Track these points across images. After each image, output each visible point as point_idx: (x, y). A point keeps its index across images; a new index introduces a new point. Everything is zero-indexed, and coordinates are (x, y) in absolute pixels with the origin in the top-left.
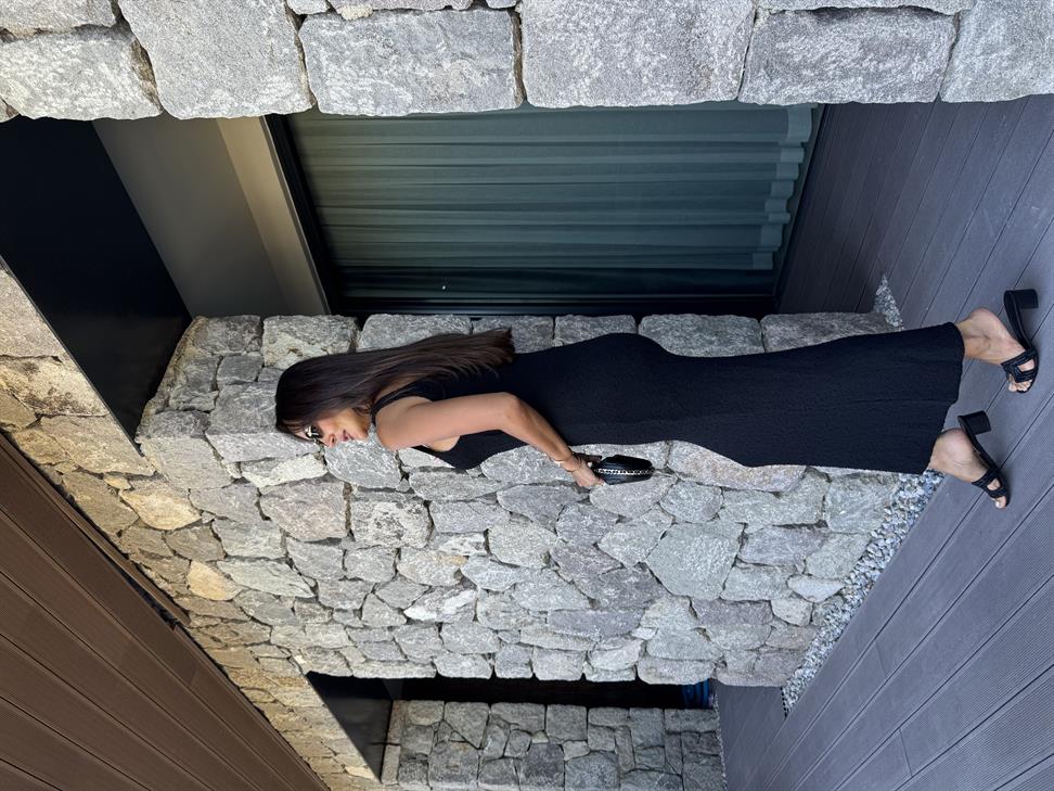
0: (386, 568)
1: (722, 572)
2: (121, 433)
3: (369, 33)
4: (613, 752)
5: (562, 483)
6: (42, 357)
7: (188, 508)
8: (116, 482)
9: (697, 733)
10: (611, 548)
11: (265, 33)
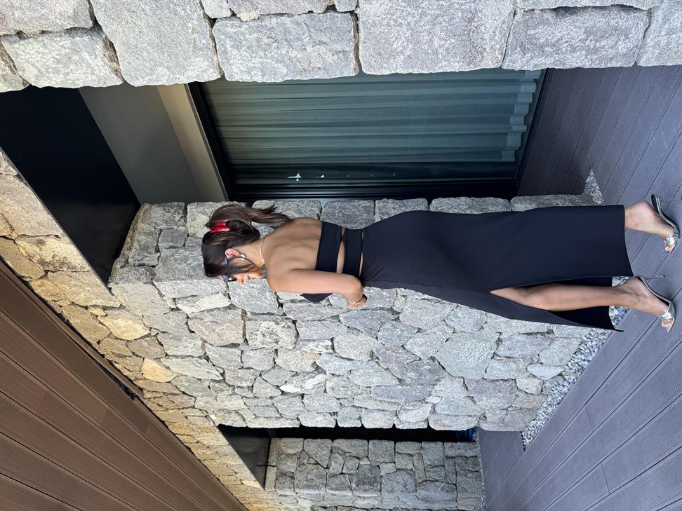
0: (269, 361)
1: (485, 362)
2: (98, 281)
3: (259, 29)
4: (412, 470)
5: (382, 308)
6: (48, 236)
7: (142, 326)
8: (96, 311)
9: (465, 457)
10: (412, 348)
11: (190, 31)
